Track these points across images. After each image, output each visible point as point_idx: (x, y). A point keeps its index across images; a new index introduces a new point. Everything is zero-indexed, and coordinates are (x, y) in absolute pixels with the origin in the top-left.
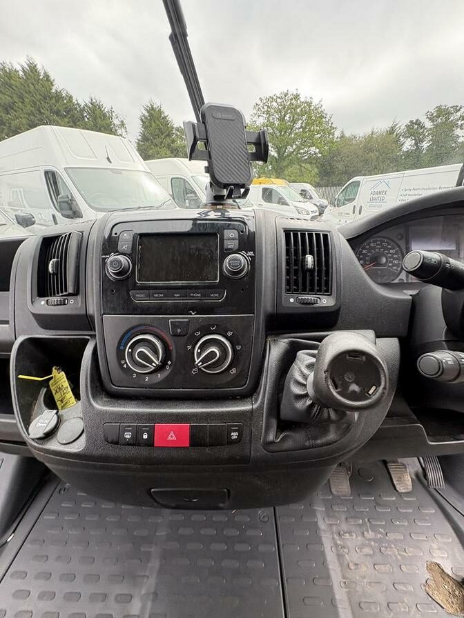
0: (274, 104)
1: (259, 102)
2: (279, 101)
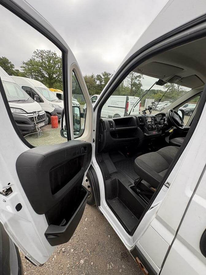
0: (45, 54)
1: (36, 51)
2: (46, 53)
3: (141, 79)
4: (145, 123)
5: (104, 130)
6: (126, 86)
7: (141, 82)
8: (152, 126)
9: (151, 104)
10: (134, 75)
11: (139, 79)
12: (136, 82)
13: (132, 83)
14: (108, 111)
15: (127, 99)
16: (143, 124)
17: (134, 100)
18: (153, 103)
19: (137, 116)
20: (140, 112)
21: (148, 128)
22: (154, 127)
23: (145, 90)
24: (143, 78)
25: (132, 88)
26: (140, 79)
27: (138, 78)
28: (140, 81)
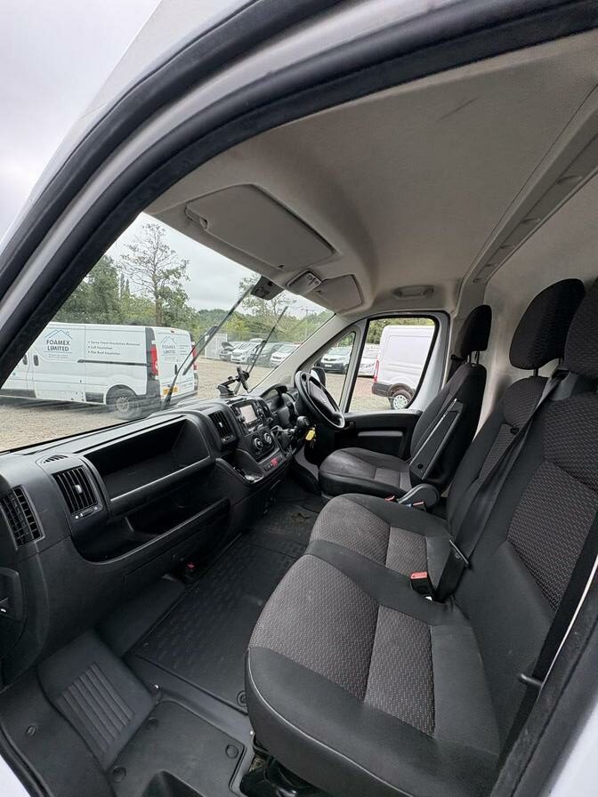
3: (182, 280)
4: (240, 435)
5: (23, 541)
6: (138, 295)
7: (182, 288)
8: (263, 437)
9: (222, 348)
10: (158, 265)
11: (176, 279)
12: (167, 287)
13: (156, 288)
14: (83, 379)
15: (150, 336)
16: (232, 437)
17: (173, 339)
18: (225, 344)
19: (206, 413)
20: (195, 371)
21: (254, 450)
22: (269, 440)
23: (198, 309)
24: (188, 278)
25: (158, 304)
26: (179, 281)
27: (172, 277)
28: (180, 285)
